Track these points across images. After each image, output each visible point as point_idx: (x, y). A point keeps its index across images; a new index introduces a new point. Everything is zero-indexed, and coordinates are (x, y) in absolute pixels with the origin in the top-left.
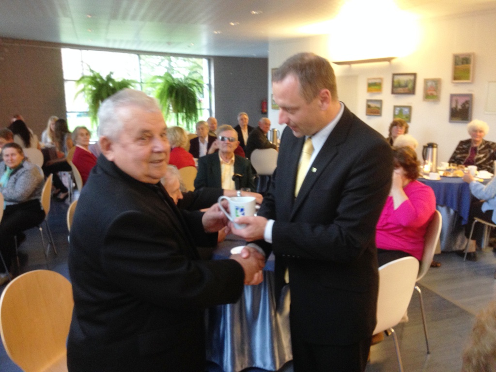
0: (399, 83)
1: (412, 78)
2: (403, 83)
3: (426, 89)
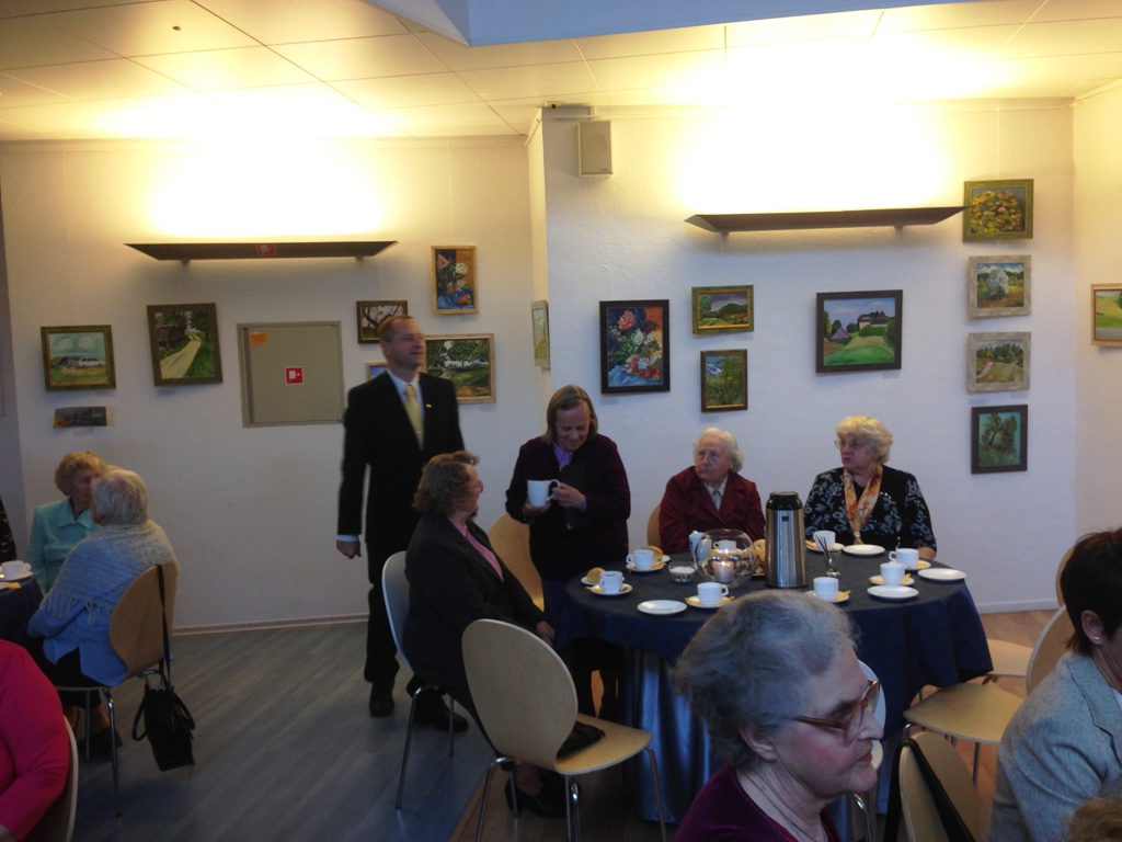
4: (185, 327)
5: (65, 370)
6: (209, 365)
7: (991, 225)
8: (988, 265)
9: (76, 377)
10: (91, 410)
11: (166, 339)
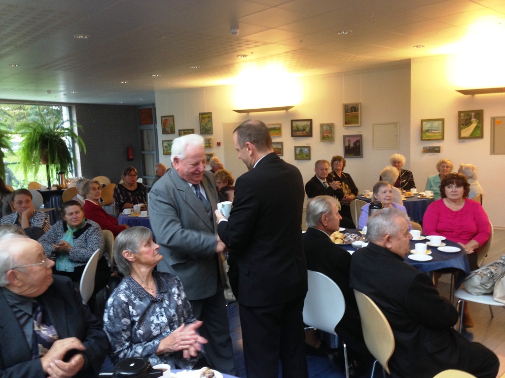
0: (297, 127)
1: (309, 123)
2: (301, 128)
3: (322, 132)
4: (471, 118)
5: (427, 134)
6: (479, 132)
9: (431, 136)
10: (435, 147)
11: (464, 123)
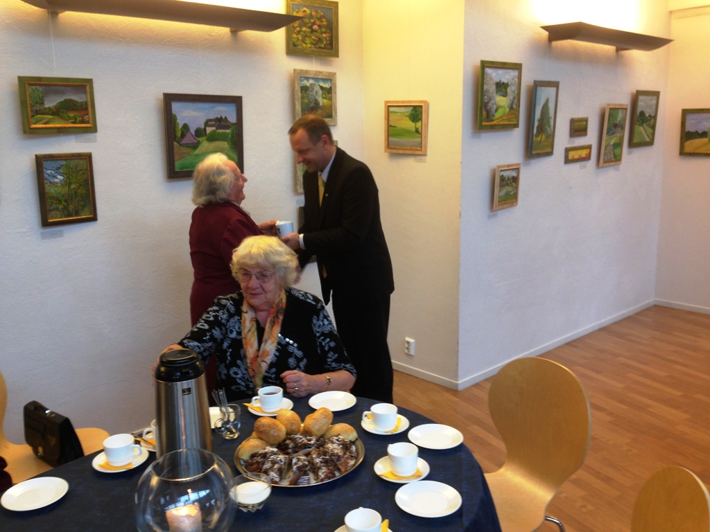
7: (308, 41)
8: (307, 79)
